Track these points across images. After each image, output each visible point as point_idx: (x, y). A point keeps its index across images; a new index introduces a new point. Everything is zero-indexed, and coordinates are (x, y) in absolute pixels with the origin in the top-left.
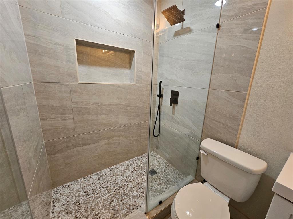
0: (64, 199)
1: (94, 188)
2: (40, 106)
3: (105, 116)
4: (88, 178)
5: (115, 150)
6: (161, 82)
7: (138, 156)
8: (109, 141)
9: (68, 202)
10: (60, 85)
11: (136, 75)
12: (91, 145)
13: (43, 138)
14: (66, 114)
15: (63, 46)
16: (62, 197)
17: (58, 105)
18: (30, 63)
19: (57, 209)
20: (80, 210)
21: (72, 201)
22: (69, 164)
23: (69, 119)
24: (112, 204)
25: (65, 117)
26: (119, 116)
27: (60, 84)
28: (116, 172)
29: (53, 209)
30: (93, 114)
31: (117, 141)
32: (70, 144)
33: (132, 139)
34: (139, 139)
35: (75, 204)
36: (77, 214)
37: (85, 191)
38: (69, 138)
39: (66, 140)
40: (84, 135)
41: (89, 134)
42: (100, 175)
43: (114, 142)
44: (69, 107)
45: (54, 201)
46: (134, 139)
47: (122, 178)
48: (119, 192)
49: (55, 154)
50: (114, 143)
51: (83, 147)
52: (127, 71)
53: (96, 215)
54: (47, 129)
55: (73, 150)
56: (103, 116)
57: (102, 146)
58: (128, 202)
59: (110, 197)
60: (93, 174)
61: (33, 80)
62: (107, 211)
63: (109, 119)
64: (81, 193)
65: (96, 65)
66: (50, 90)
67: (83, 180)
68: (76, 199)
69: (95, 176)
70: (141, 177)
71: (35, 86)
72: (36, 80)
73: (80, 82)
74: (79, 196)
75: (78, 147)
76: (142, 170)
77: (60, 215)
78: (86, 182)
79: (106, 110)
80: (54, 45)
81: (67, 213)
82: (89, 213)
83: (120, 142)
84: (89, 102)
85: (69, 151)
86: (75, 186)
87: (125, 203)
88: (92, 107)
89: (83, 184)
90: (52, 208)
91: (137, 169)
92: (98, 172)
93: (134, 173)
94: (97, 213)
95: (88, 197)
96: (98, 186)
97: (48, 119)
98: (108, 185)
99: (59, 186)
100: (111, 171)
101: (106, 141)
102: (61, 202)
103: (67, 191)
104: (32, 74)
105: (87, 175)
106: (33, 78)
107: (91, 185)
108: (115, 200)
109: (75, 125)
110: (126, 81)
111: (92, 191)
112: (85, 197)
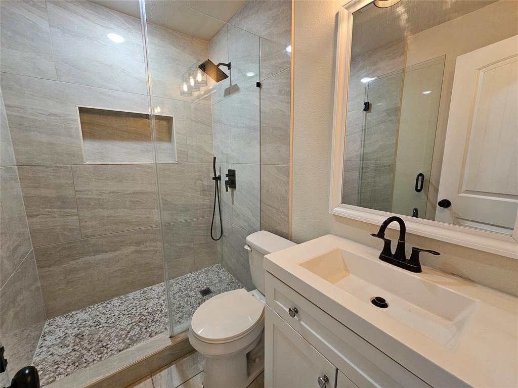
0: (61, 331)
1: (109, 316)
2: (27, 198)
3: (129, 210)
4: (105, 304)
5: (150, 262)
6: (215, 158)
7: (191, 271)
8: (139, 248)
9: (66, 334)
10: (56, 168)
11: (177, 149)
12: (108, 253)
13: (31, 242)
14: (66, 208)
15: (60, 117)
16: (58, 329)
17: (54, 195)
18: (13, 141)
19: (48, 343)
20: (82, 343)
21: (72, 333)
22: (73, 282)
23: (72, 215)
24: (130, 333)
25: (66, 213)
26: (153, 210)
27: (58, 167)
28: (150, 295)
29: (42, 344)
30: (110, 207)
31: (151, 248)
32: (75, 252)
33: (178, 244)
34: (192, 245)
35: (76, 336)
36: (75, 347)
37: (95, 320)
38: (72, 243)
39: (67, 246)
40: (97, 238)
41: (105, 237)
42: (124, 299)
43: (147, 249)
44: (71, 198)
45: (46, 334)
46: (181, 245)
47: (156, 301)
48: (146, 319)
49: (50, 266)
50: (147, 251)
51: (96, 256)
52: (165, 145)
53: (103, 347)
54: (38, 230)
55: (79, 261)
56: (126, 210)
57: (126, 256)
58: (155, 330)
59: (131, 325)
60: (113, 299)
61: (17, 162)
62: (121, 341)
63: (137, 215)
64: (89, 323)
65: (114, 139)
66: (41, 175)
67: (96, 307)
68: (80, 331)
69: (116, 301)
70: (186, 299)
71: (19, 171)
72: (21, 163)
73: (87, 163)
74: (84, 327)
75: (87, 256)
76: (191, 291)
77: (50, 349)
78: (101, 309)
79: (131, 201)
80: (47, 116)
81: (62, 347)
82: (94, 345)
83: (157, 250)
84: (102, 190)
85: (73, 262)
86: (81, 316)
87: (150, 330)
88: (107, 198)
89: (94, 312)
90: (40, 342)
91: (184, 289)
92: (122, 297)
93: (177, 296)
94: (105, 344)
95: (98, 327)
96: (117, 313)
97: (38, 215)
98: (133, 311)
99: (57, 316)
100: (142, 294)
101: (133, 248)
102: (56, 334)
103: (68, 322)
104: (15, 155)
105: (104, 301)
106: (16, 159)
107: (107, 313)
108: (137, 329)
109: (82, 224)
110: (165, 159)
111: (106, 320)
112: (93, 328)
